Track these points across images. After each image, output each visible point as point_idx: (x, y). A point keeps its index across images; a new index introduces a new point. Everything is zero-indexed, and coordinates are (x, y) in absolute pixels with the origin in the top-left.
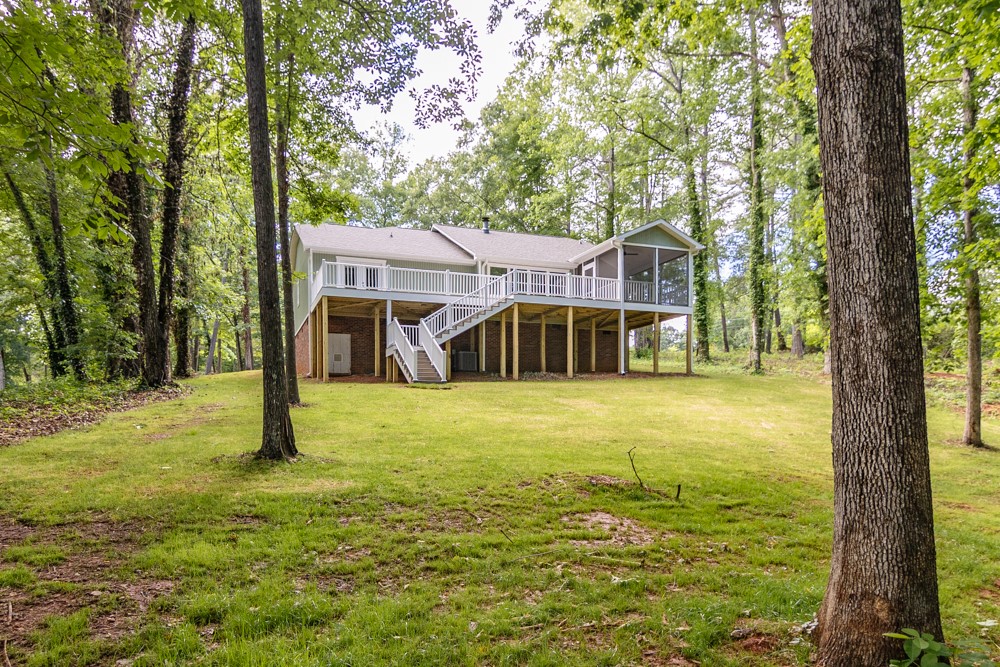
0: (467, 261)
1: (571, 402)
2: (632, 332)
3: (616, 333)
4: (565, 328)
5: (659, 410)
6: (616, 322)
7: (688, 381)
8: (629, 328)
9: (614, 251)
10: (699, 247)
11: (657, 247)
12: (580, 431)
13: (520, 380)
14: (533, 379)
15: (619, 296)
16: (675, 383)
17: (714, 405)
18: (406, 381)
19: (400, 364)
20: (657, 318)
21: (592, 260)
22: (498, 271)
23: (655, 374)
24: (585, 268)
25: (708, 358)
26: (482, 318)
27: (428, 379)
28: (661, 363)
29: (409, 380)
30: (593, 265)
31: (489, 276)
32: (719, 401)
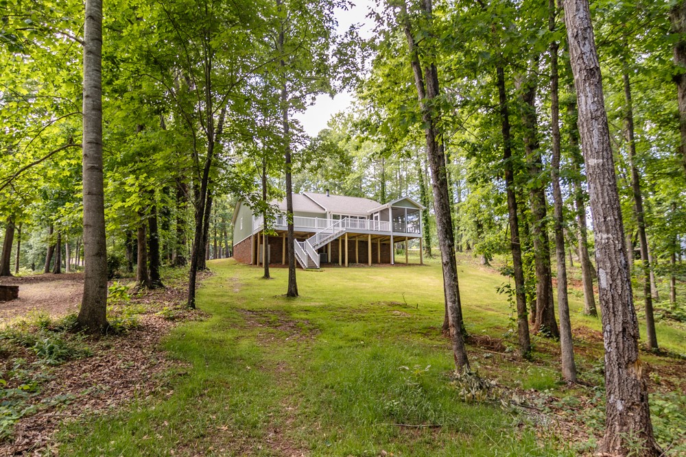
0: (323, 212)
1: (375, 277)
2: (396, 244)
3: (389, 245)
4: (367, 242)
5: (410, 281)
6: (389, 240)
7: (421, 267)
8: (394, 242)
9: (387, 209)
10: (424, 208)
11: (406, 208)
12: (381, 289)
13: (348, 266)
14: (354, 266)
15: (390, 229)
16: (416, 268)
17: (432, 279)
18: (302, 268)
19: (298, 260)
20: (407, 239)
21: (378, 212)
22: (336, 217)
23: (406, 264)
24: (374, 215)
25: (431, 256)
26: (329, 241)
27: (312, 267)
28: (409, 258)
29: (303, 267)
30: (378, 214)
31: (332, 220)
32: (433, 277)
